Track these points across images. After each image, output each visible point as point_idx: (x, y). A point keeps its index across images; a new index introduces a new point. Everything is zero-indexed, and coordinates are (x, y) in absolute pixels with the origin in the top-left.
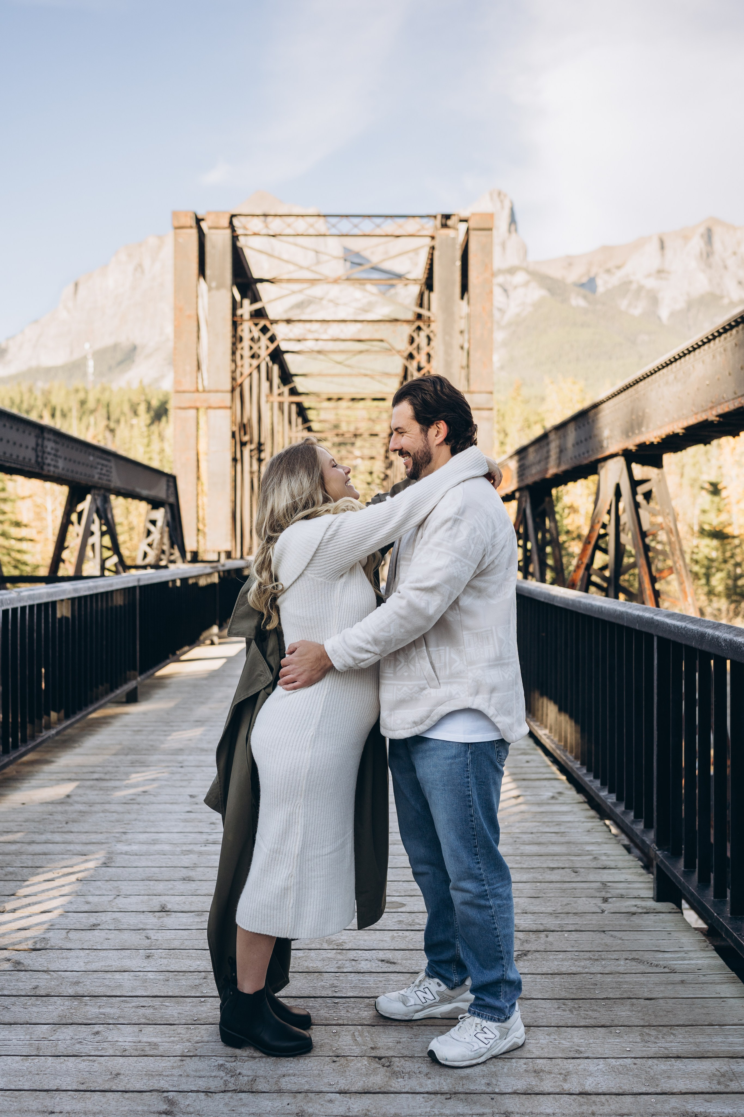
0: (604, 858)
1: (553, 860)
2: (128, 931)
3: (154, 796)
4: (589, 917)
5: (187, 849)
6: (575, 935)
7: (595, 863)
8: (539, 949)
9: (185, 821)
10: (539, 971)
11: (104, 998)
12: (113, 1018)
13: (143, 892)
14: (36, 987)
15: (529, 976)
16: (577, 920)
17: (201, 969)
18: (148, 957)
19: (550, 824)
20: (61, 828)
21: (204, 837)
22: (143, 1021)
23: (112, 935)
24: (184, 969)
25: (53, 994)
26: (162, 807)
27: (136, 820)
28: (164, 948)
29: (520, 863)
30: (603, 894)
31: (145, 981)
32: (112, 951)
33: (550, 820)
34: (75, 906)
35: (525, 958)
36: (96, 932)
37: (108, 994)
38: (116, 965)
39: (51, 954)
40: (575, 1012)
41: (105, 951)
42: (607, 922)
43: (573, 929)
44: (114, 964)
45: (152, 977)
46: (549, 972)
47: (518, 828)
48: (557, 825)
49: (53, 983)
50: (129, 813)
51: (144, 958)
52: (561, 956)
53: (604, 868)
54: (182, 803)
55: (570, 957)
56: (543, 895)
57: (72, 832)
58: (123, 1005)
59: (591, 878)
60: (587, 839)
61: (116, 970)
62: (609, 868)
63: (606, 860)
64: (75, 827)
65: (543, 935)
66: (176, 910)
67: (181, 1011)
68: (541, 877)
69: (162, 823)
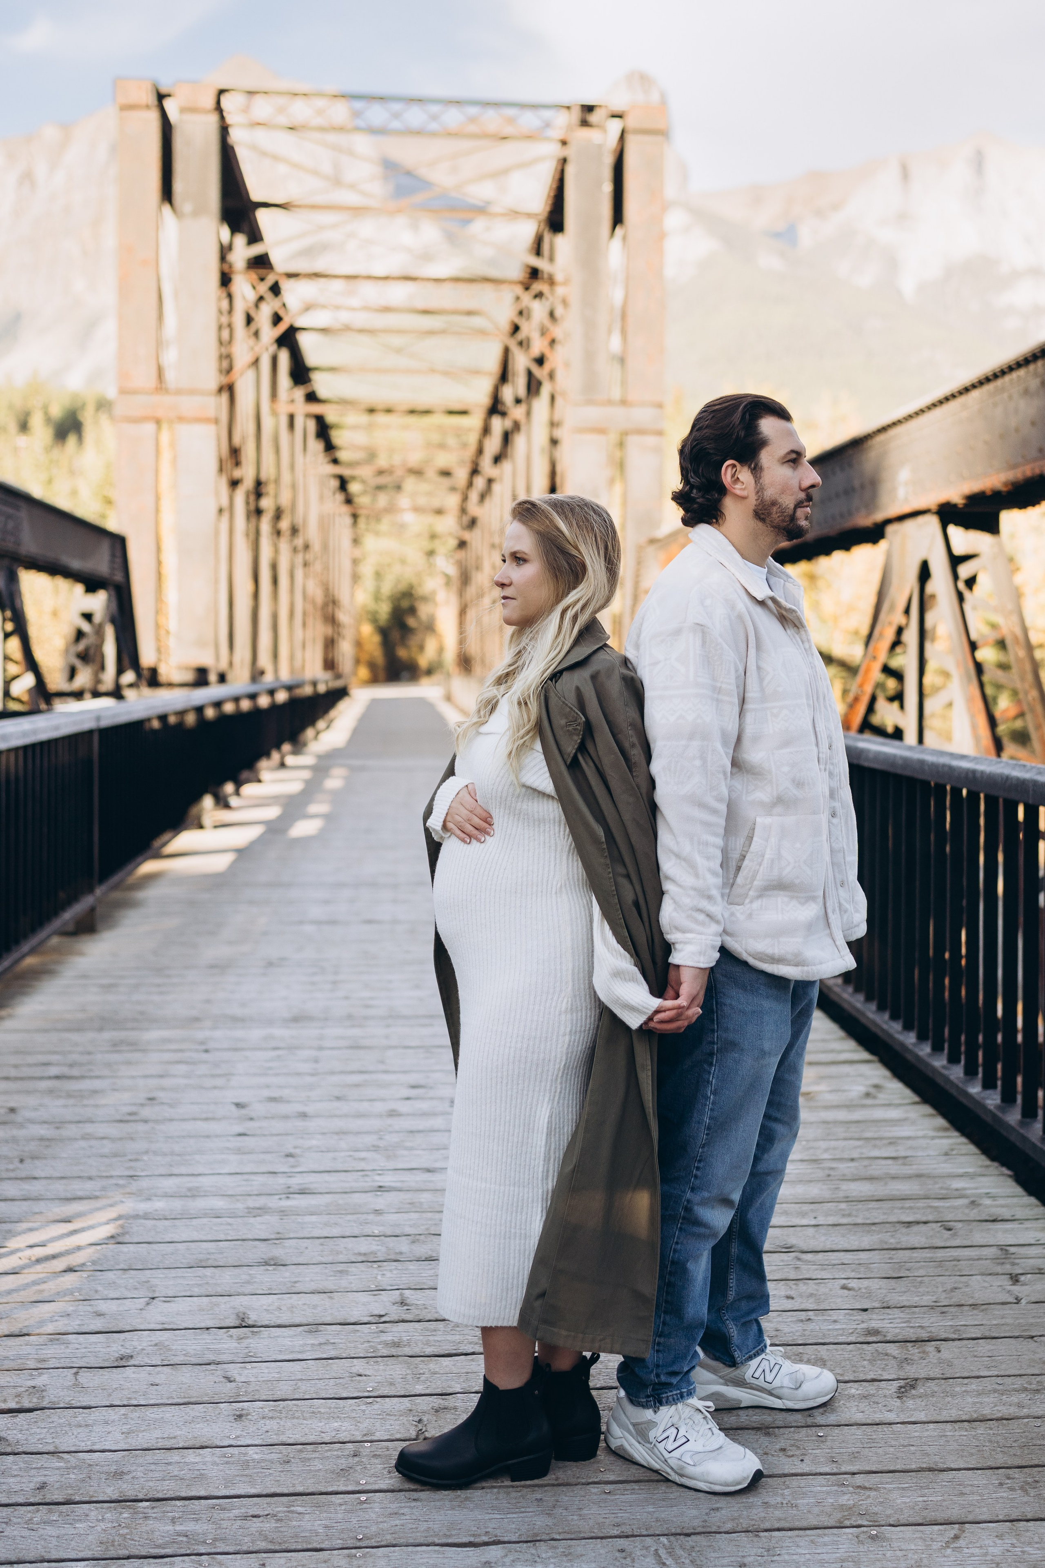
0: (988, 1202)
1: (902, 1208)
2: (190, 1368)
3: (171, 1106)
4: (998, 1311)
5: (257, 1205)
6: (984, 1347)
7: (975, 1211)
8: (932, 1376)
9: (239, 1151)
10: (944, 1416)
11: (178, 1503)
12: (204, 1542)
13: (196, 1291)
14: (42, 1487)
15: (931, 1426)
16: (976, 1317)
17: (343, 1437)
18: (240, 1416)
19: (878, 1142)
20: (13, 1170)
21: (281, 1180)
22: (263, 1545)
23: (162, 1375)
24: (311, 1439)
25: (77, 1498)
26: (189, 1126)
27: (147, 1152)
28: (264, 1398)
29: (849, 1215)
30: (1008, 1268)
31: (246, 1465)
32: (168, 1408)
33: (876, 1135)
34: (78, 1322)
35: (913, 1392)
36: (129, 1371)
37: (183, 1494)
38: (183, 1435)
39: (56, 1417)
40: (1032, 1492)
41: (155, 1409)
42: (1032, 1321)
43: (979, 1336)
44: (179, 1433)
45: (256, 1457)
46: (964, 1418)
47: (826, 1150)
48: (890, 1143)
49: (73, 1476)
50: (132, 1139)
51: (232, 1418)
52: (974, 1385)
53: (994, 1221)
54: (224, 1118)
55: (989, 1388)
56: (907, 1273)
57: (35, 1178)
58: (217, 1515)
59: (979, 1237)
60: (947, 1168)
61: (186, 1445)
62: (1002, 1220)
63: (991, 1206)
64: (40, 1169)
65: (930, 1347)
66: (267, 1323)
67: (327, 1523)
68: (892, 1241)
69: (197, 1157)
